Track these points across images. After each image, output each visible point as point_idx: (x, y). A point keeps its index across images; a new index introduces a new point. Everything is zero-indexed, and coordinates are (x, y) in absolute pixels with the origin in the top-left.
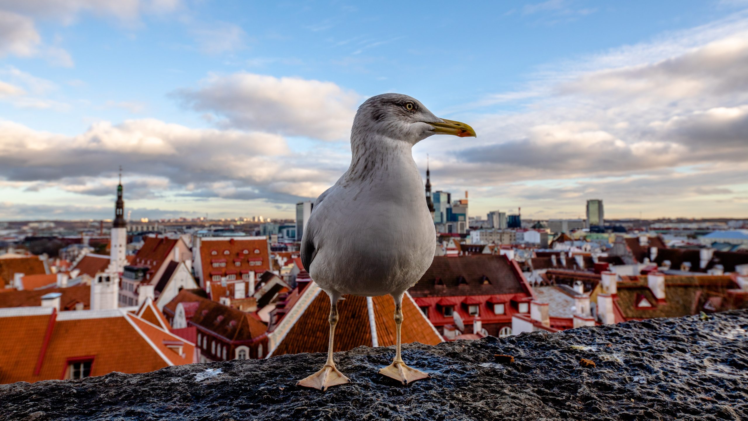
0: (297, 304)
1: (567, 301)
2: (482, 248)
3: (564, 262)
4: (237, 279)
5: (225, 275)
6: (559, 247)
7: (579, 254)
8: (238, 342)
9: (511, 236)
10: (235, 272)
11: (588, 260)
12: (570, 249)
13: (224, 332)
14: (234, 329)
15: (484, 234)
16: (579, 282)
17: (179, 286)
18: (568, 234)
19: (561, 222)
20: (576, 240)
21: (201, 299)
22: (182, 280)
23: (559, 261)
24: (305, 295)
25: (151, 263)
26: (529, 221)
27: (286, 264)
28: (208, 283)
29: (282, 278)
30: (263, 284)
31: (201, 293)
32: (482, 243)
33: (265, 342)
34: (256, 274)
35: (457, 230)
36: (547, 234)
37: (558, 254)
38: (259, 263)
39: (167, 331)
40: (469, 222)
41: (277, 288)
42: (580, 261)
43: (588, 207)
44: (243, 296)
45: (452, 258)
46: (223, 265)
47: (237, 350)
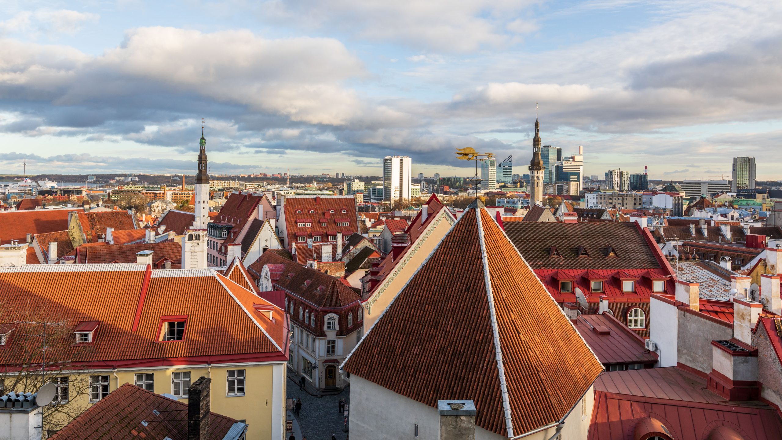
0: (393, 272)
1: (713, 280)
2: (600, 213)
3: (706, 233)
4: (322, 241)
5: (311, 236)
6: (697, 214)
7: (726, 224)
8: (326, 309)
9: (635, 199)
10: (322, 233)
11: (737, 230)
12: (711, 217)
13: (312, 297)
14: (323, 294)
15: (603, 197)
16: (727, 258)
17: (263, 246)
18: (708, 197)
19: (699, 184)
20: (720, 206)
21: (288, 261)
22: (267, 240)
23: (699, 231)
24: (402, 261)
25: (235, 221)
26: (658, 182)
27: (374, 226)
28: (294, 244)
29: (372, 241)
30: (351, 247)
31: (287, 253)
32: (599, 207)
33: (356, 310)
34: (343, 236)
35: (569, 192)
36: (682, 198)
37: (696, 222)
38: (346, 224)
39: (255, 294)
40: (583, 182)
41: (366, 252)
42: (727, 232)
43: (734, 165)
44: (330, 260)
45: (570, 224)
46: (308, 225)
47: (326, 317)
